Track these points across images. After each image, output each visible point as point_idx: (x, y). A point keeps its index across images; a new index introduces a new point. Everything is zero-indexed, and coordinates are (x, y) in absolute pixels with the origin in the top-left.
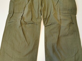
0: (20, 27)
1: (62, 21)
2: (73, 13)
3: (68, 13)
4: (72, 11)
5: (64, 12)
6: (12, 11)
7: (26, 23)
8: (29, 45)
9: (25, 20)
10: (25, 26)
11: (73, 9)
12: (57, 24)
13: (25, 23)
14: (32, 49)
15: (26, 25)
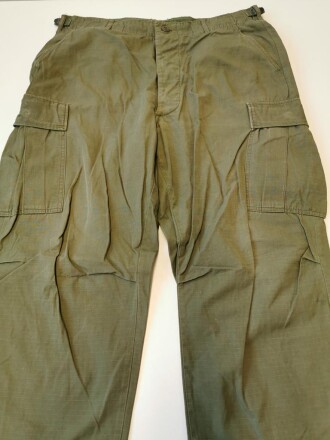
0: (47, 290)
1: (260, 250)
2: (310, 210)
3: (285, 211)
4: (304, 198)
5: (268, 205)
6: (11, 207)
7: (80, 272)
8: (86, 388)
9: (75, 258)
10: (74, 284)
11: (307, 191)
12: (237, 272)
13: (77, 273)
14: (101, 411)
15: (81, 280)
